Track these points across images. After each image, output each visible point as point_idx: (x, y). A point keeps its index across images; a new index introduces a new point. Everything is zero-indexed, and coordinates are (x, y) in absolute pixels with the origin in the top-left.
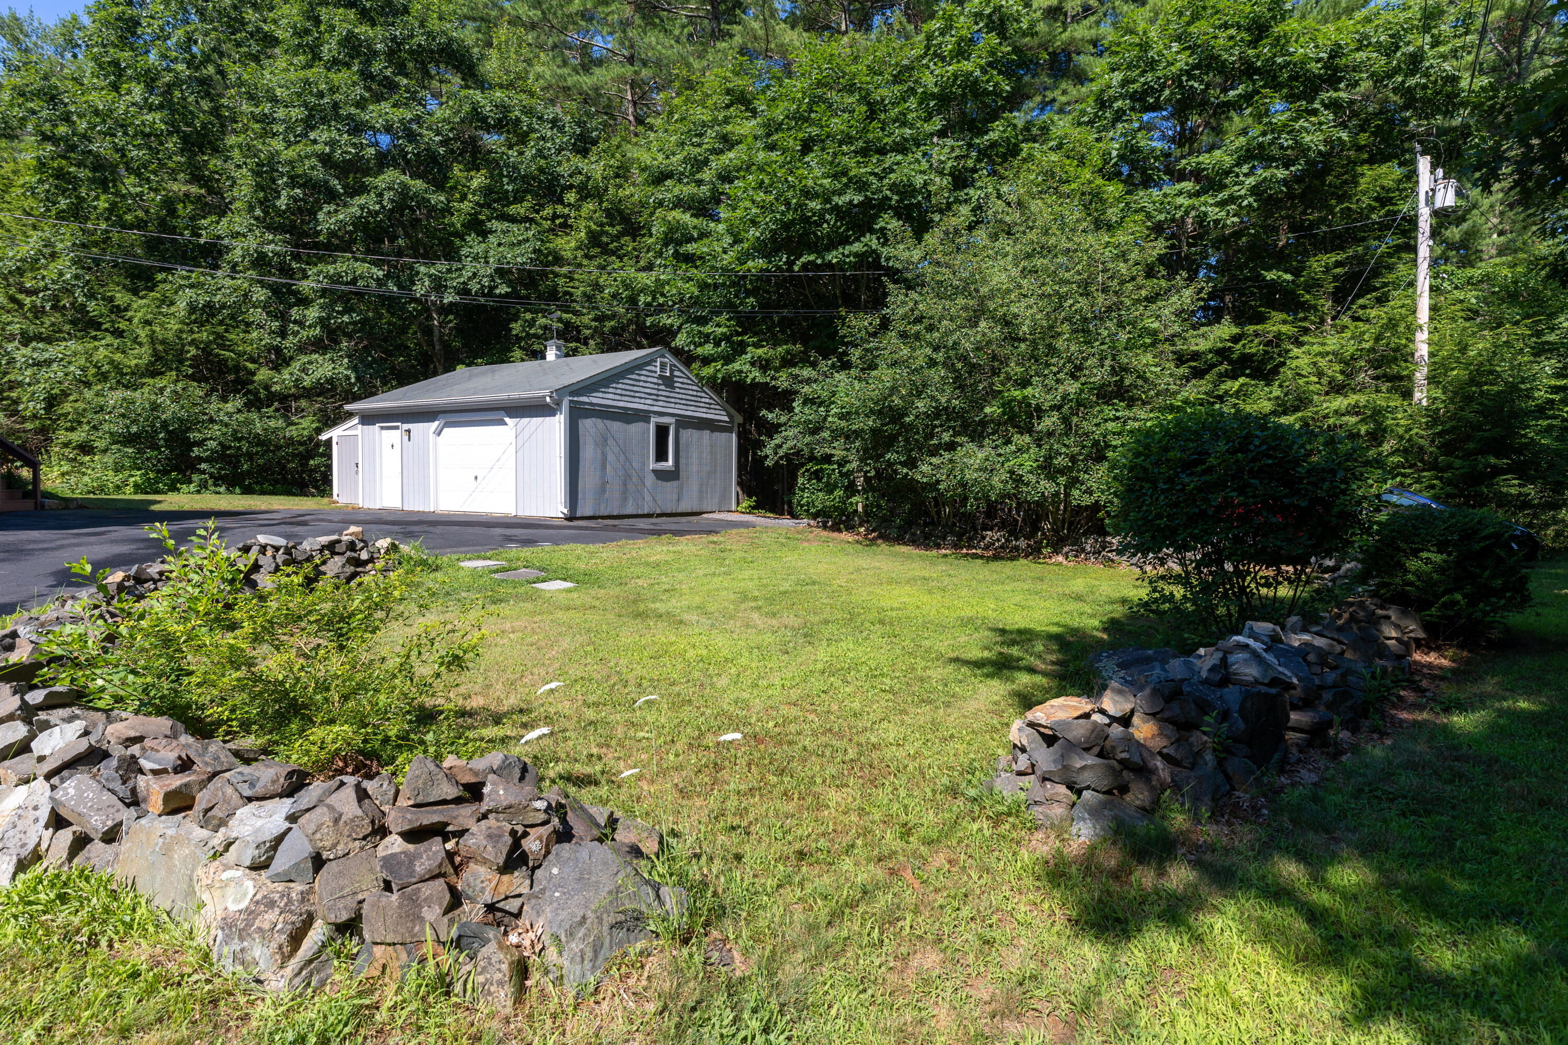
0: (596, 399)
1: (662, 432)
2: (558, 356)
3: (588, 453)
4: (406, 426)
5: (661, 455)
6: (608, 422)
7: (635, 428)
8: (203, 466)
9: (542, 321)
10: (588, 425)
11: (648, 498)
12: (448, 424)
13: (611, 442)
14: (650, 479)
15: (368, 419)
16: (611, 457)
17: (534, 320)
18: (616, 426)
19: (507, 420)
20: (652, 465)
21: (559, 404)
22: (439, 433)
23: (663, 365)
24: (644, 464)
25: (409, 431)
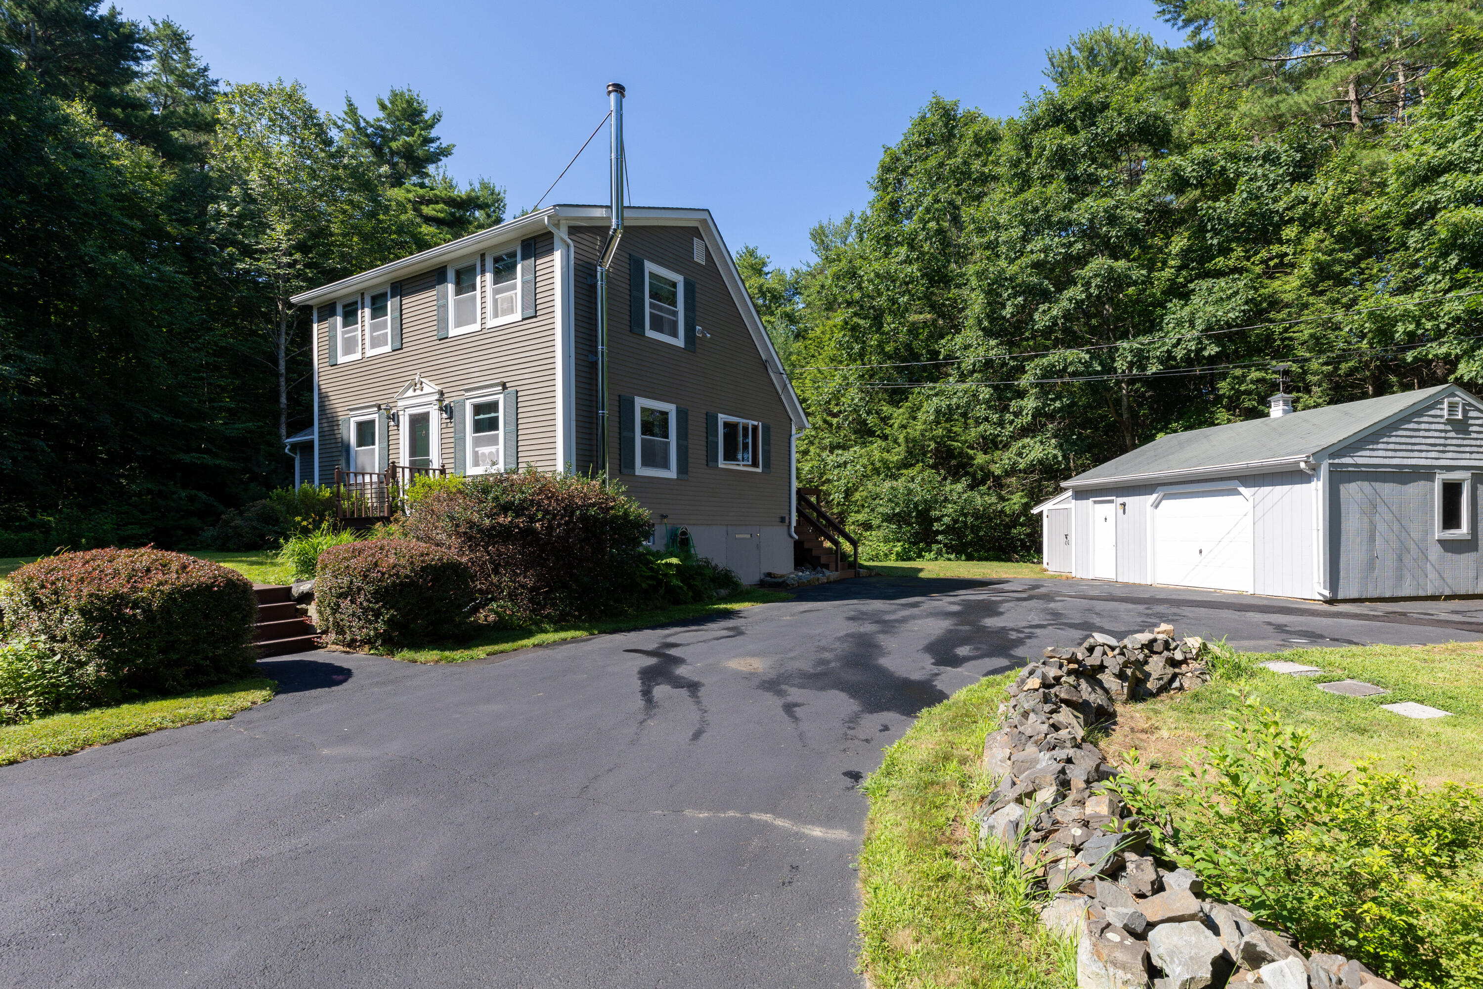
0: (1363, 458)
1: (1451, 492)
2: (1285, 412)
3: (1352, 523)
4: (1121, 500)
5: (1451, 518)
6: (1377, 485)
7: (1415, 489)
8: (940, 537)
9: (1255, 375)
10: (1351, 491)
11: (1432, 575)
12: (1166, 497)
13: (1381, 508)
14: (1435, 552)
15: (1081, 494)
16: (1381, 527)
17: (1244, 376)
18: (1387, 489)
19: (1242, 489)
20: (1438, 532)
21: (1315, 469)
22: (1156, 505)
23: (1452, 407)
24: (1426, 532)
25: (1124, 505)
